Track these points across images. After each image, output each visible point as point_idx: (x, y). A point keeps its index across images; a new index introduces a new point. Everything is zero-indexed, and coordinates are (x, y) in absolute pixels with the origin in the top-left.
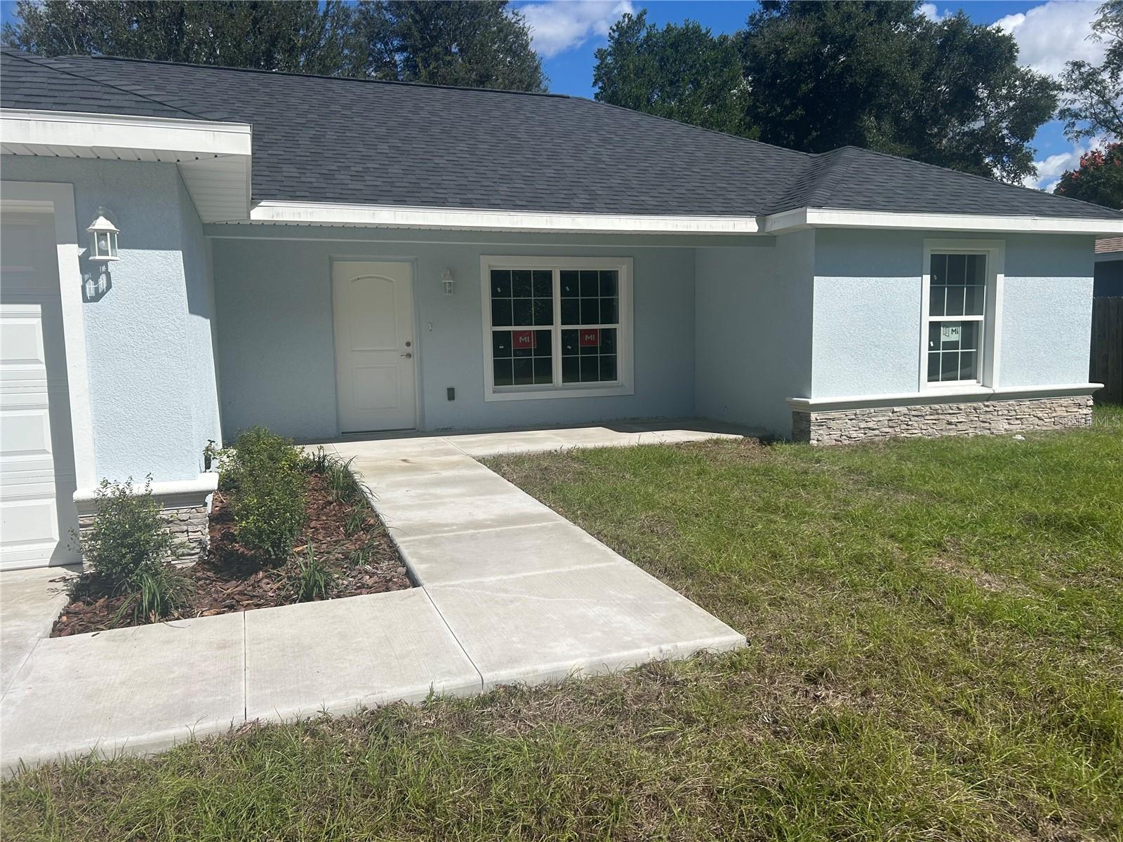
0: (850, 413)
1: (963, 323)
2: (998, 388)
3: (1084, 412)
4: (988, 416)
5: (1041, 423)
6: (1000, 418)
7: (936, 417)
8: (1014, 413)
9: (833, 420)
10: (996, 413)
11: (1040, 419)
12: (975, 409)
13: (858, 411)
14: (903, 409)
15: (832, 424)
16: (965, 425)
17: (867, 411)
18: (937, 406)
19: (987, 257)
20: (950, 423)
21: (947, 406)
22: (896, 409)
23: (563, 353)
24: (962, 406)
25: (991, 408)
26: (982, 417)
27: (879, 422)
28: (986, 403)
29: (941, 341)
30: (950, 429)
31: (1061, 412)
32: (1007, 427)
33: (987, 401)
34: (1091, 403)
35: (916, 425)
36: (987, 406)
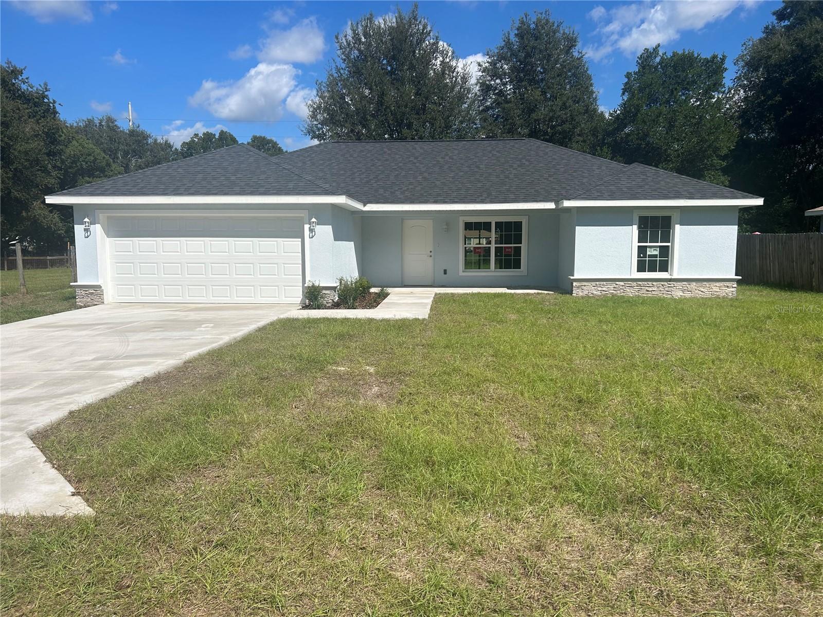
0: (594, 284)
1: (660, 247)
2: (675, 276)
3: (731, 290)
4: (670, 289)
5: (702, 293)
6: (677, 290)
7: (640, 287)
8: (686, 288)
9: (585, 286)
10: (675, 288)
11: (702, 292)
12: (662, 285)
13: (597, 283)
14: (622, 283)
15: (583, 287)
16: (656, 291)
17: (602, 283)
18: (640, 283)
19: (672, 217)
20: (648, 291)
21: (646, 283)
22: (617, 283)
23: (495, 257)
24: (654, 283)
25: (672, 285)
26: (667, 289)
27: (610, 289)
28: (669, 283)
29: (648, 254)
30: (648, 294)
31: (715, 289)
32: (682, 294)
33: (670, 282)
34: (735, 286)
35: (628, 290)
36: (670, 284)
